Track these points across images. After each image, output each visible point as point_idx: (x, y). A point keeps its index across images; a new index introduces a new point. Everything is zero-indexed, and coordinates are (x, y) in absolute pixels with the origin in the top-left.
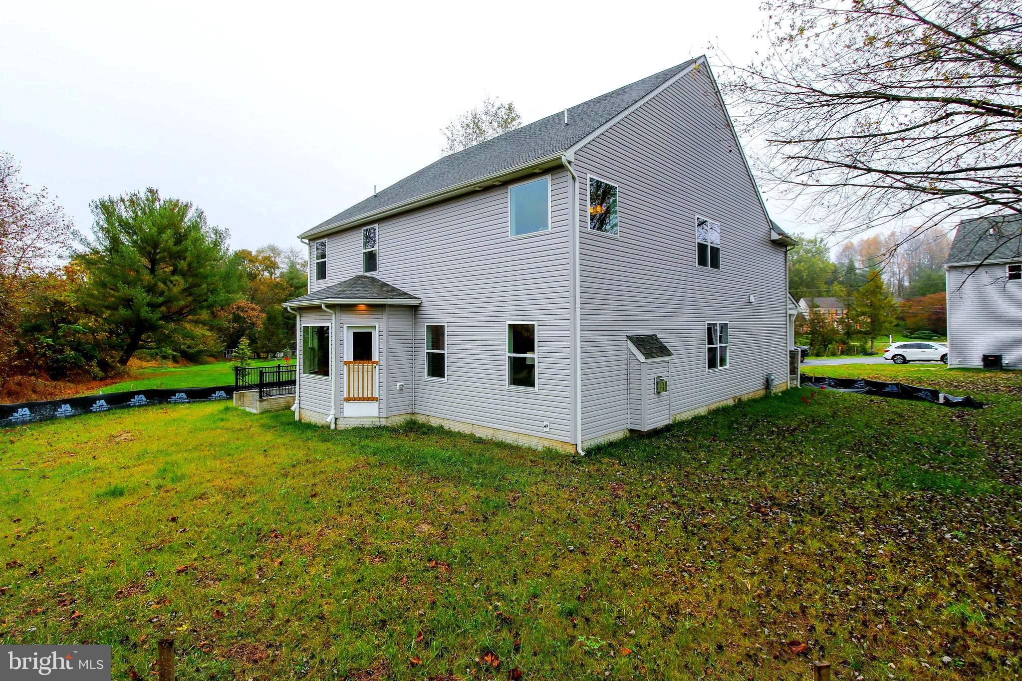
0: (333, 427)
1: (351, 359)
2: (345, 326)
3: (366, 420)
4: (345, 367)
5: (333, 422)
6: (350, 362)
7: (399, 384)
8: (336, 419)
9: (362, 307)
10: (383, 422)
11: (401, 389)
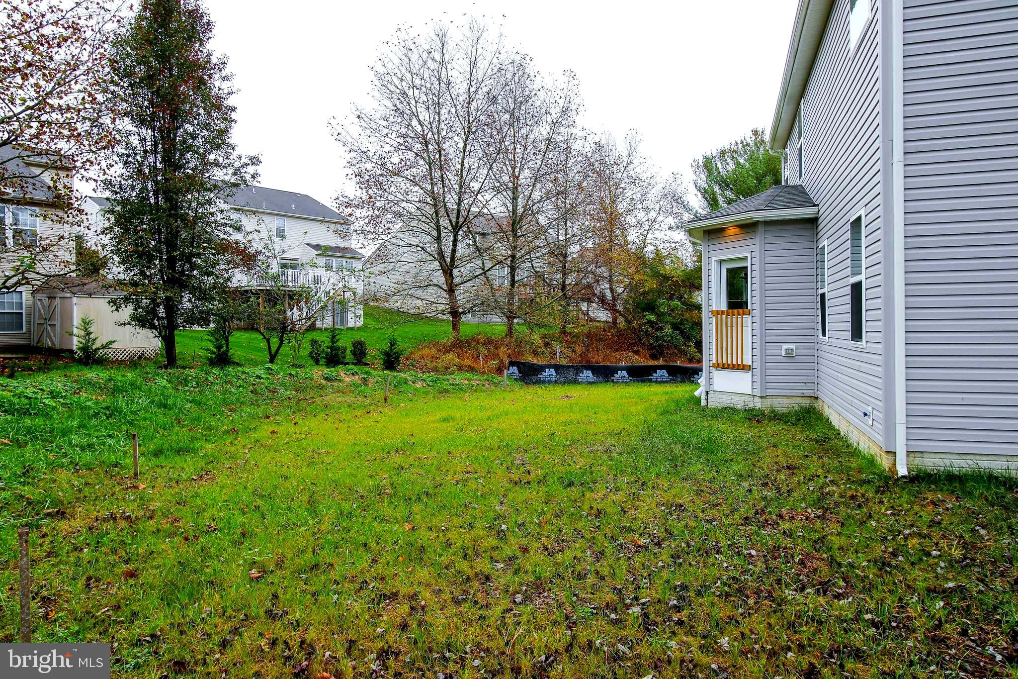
0: (703, 403)
1: (725, 307)
2: (713, 259)
3: (737, 398)
4: (714, 319)
5: (703, 397)
6: (723, 312)
7: (785, 347)
8: (707, 392)
9: (732, 231)
10: (758, 404)
11: (789, 355)
